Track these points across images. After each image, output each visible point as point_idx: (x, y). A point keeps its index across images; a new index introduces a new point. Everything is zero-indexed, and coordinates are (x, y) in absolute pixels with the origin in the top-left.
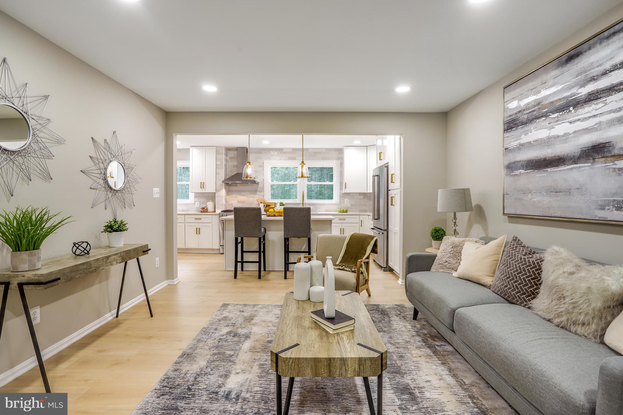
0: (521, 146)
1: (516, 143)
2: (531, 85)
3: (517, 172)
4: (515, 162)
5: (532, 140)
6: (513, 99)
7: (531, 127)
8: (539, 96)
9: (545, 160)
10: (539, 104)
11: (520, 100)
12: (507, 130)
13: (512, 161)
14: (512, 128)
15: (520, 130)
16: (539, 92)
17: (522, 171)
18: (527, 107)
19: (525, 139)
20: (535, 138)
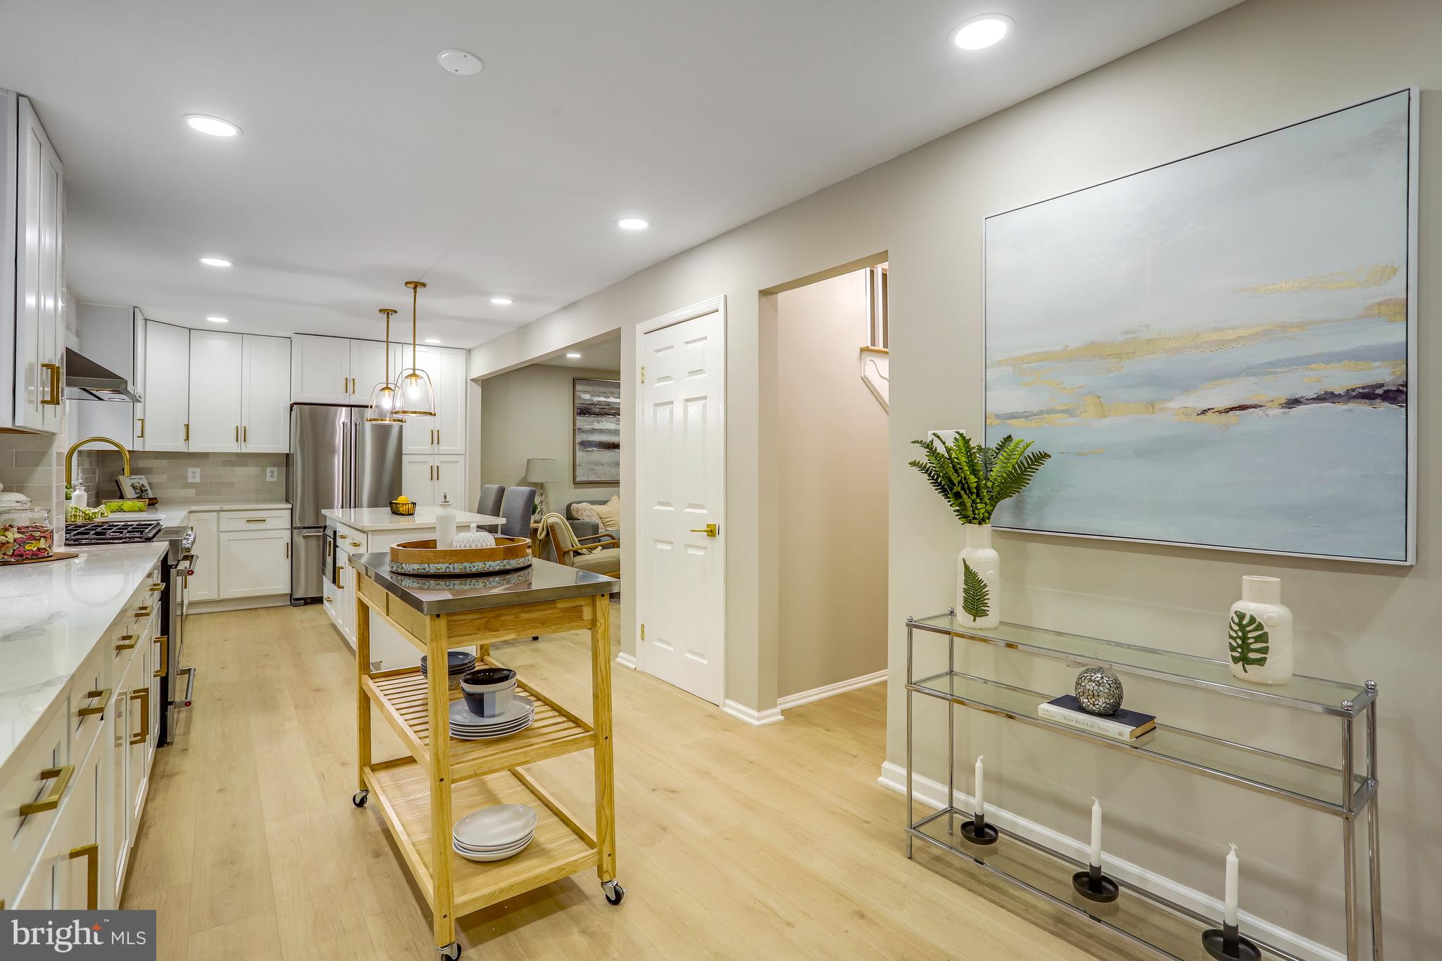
0: (593, 431)
1: (589, 427)
2: (603, 390)
3: (589, 449)
4: (588, 441)
5: (603, 428)
6: (586, 392)
7: (603, 419)
8: (608, 400)
9: (613, 444)
10: (609, 405)
11: (592, 396)
12: (580, 414)
13: (585, 439)
14: (585, 414)
15: (592, 418)
16: (609, 398)
17: (596, 449)
18: (599, 403)
19: (597, 426)
20: (607, 428)
